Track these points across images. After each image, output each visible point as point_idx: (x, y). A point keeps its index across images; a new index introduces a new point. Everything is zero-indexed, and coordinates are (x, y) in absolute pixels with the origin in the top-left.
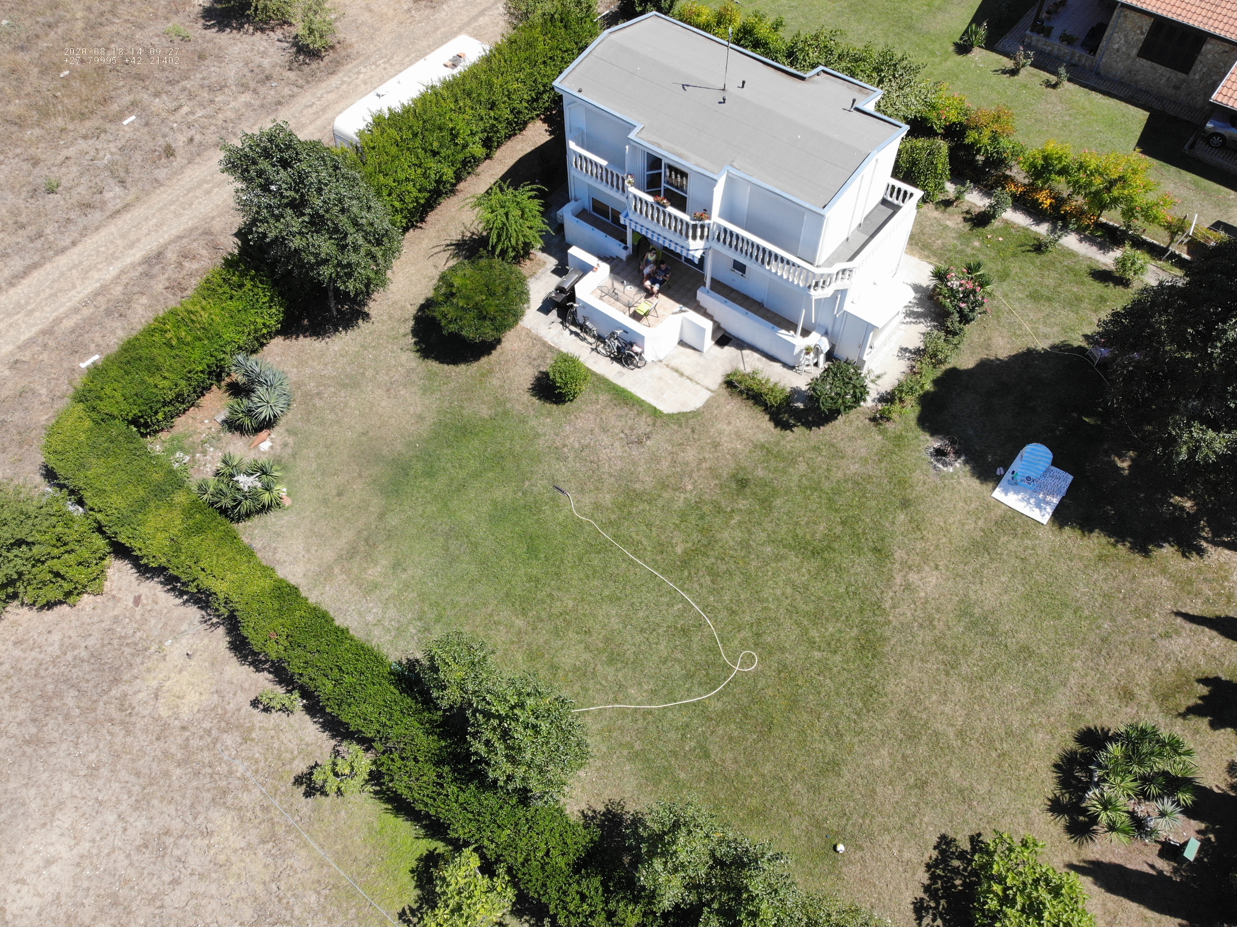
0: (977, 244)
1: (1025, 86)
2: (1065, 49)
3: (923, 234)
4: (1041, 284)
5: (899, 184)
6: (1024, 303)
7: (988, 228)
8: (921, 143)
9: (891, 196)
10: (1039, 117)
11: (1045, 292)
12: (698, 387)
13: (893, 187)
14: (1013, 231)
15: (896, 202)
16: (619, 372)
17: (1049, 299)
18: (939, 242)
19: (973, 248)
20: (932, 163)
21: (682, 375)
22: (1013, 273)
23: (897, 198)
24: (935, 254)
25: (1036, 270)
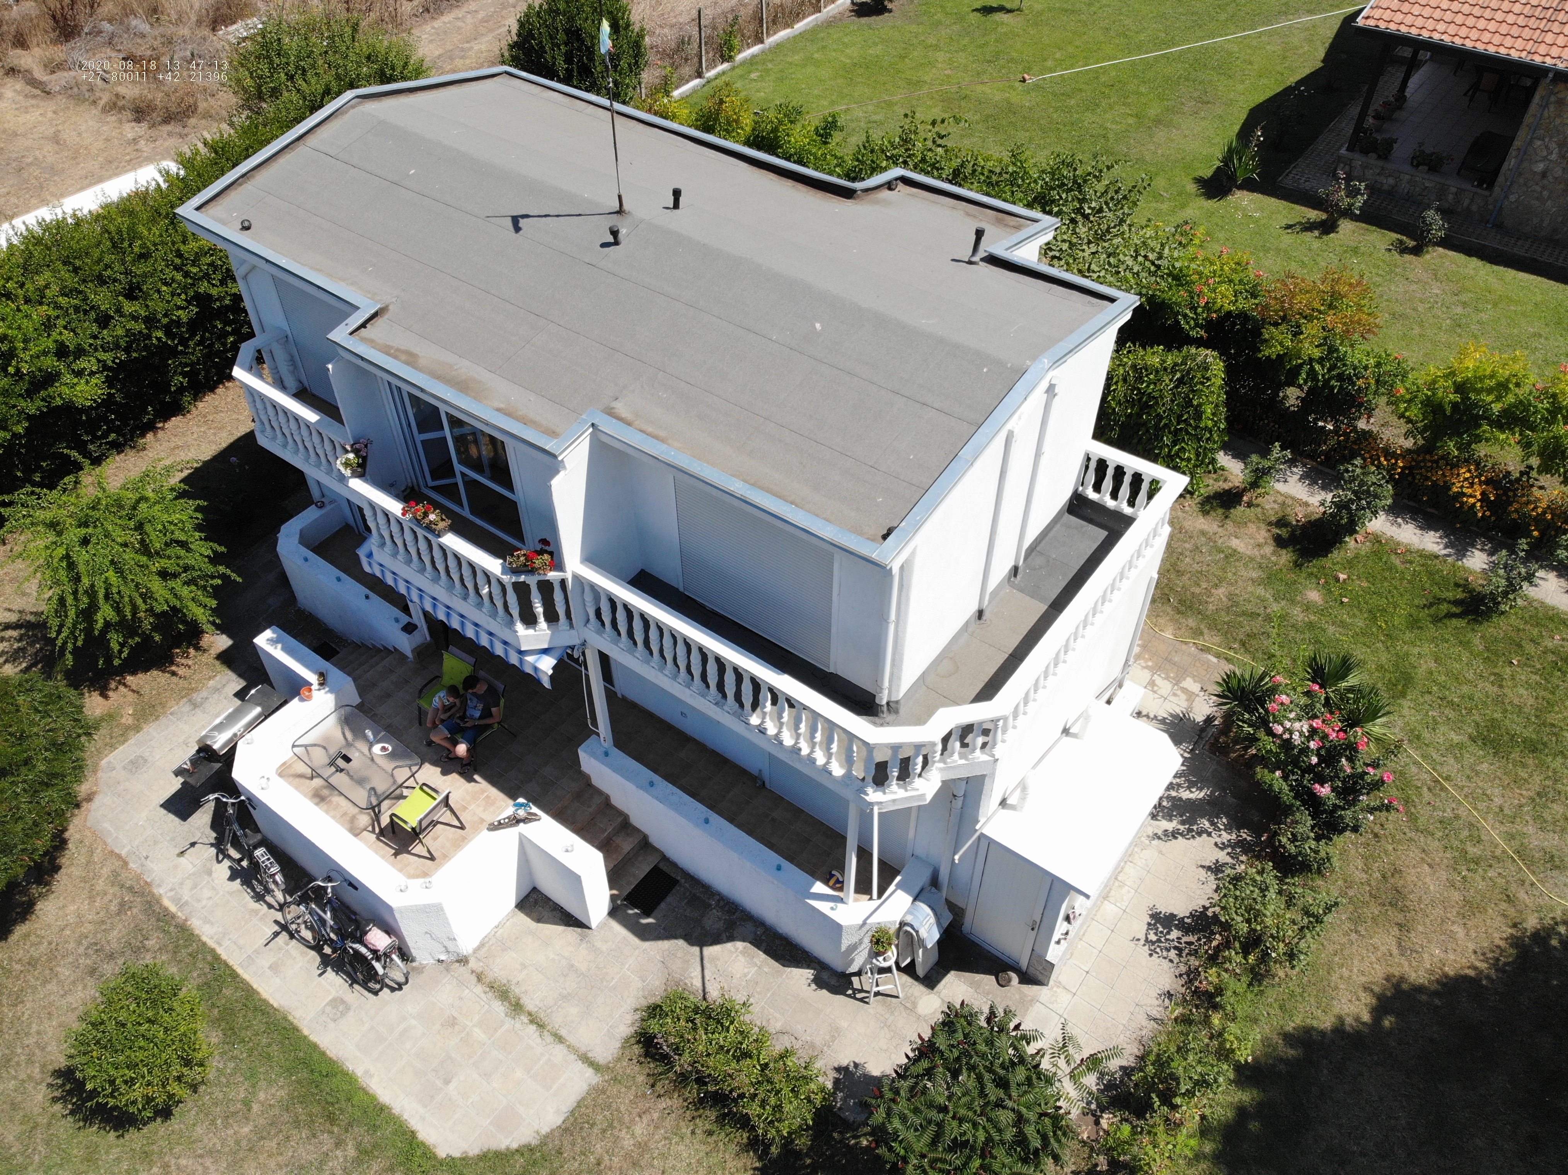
0: (1314, 596)
1: (1355, 251)
2: (1426, 180)
3: (1180, 573)
4: (1499, 701)
5: (1115, 456)
6: (1468, 759)
7: (1336, 555)
8: (1155, 356)
9: (1097, 488)
10: (1398, 309)
11: (1515, 725)
12: (559, 1051)
13: (1102, 465)
14: (1396, 561)
15: (1110, 503)
16: (337, 1002)
17: (1533, 747)
18: (1221, 592)
19: (1308, 607)
20: (1189, 403)
21: (517, 1007)
22: (1421, 671)
23: (1114, 495)
24: (1213, 626)
25: (1479, 665)
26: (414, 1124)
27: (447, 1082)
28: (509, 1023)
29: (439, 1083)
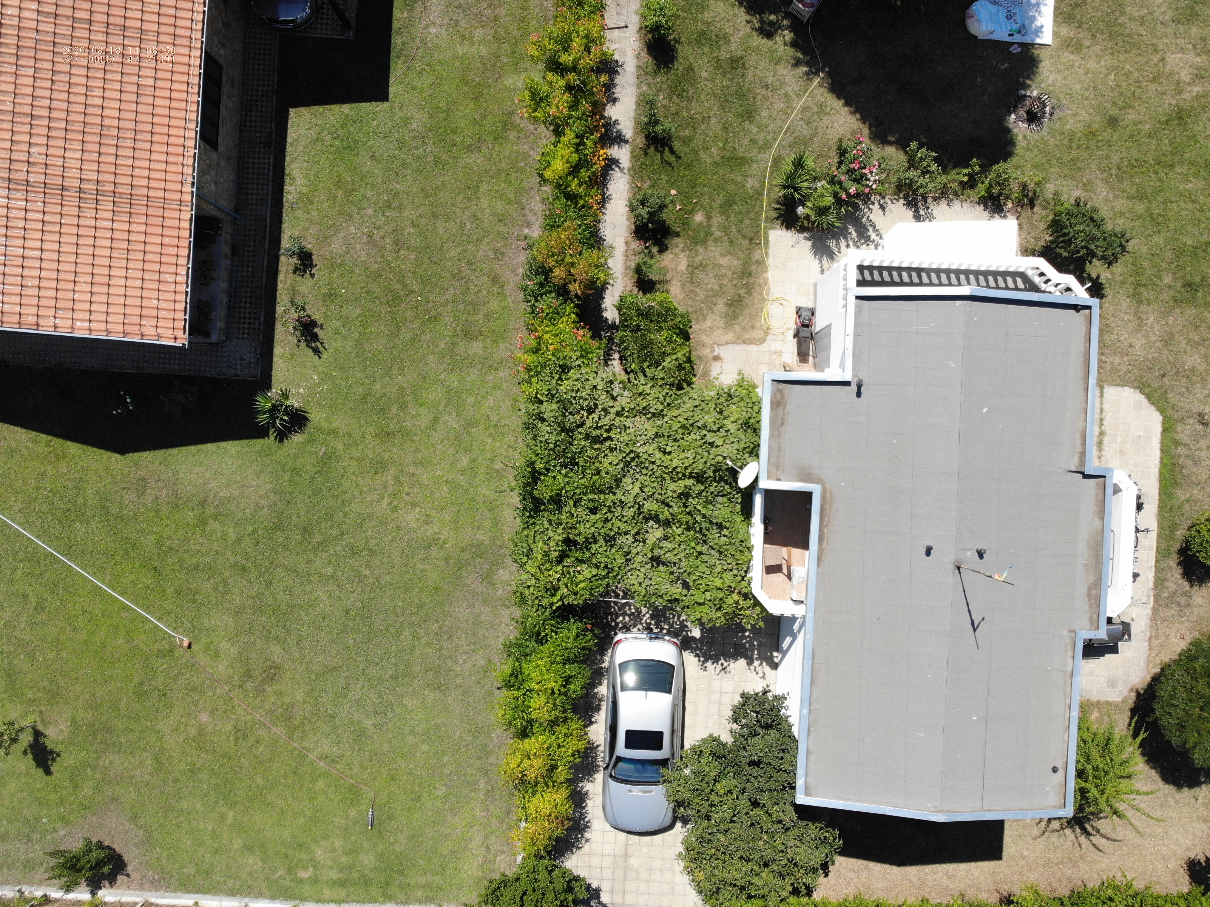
18: (724, 261)
22: (722, 153)
25: (701, 130)
26: (1159, 436)
27: (1140, 436)
28: (1109, 432)
29: (1142, 439)
